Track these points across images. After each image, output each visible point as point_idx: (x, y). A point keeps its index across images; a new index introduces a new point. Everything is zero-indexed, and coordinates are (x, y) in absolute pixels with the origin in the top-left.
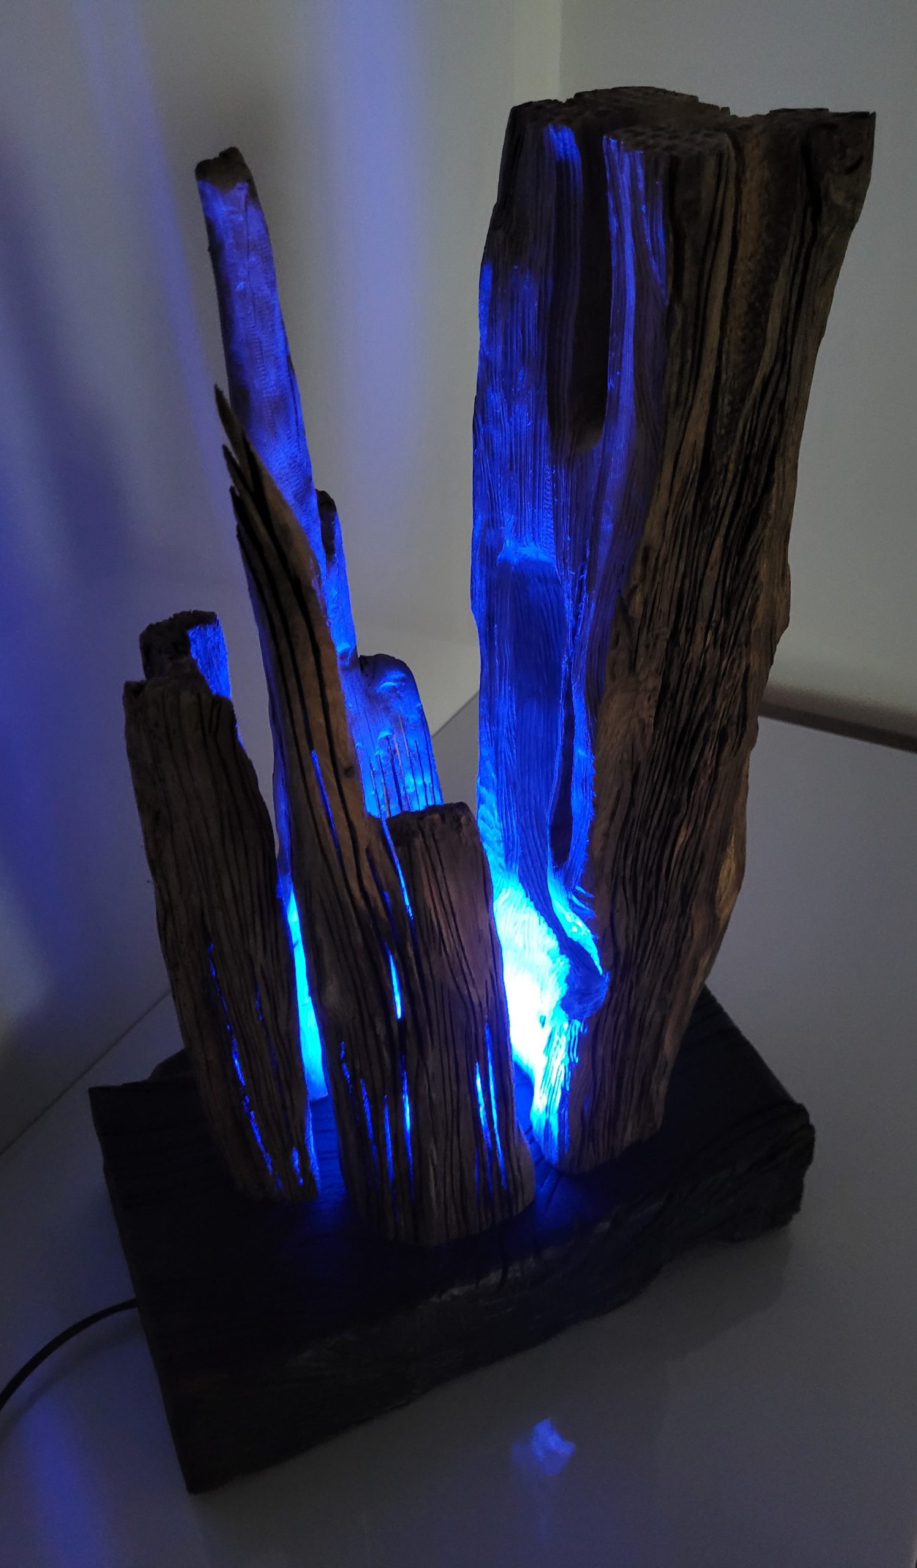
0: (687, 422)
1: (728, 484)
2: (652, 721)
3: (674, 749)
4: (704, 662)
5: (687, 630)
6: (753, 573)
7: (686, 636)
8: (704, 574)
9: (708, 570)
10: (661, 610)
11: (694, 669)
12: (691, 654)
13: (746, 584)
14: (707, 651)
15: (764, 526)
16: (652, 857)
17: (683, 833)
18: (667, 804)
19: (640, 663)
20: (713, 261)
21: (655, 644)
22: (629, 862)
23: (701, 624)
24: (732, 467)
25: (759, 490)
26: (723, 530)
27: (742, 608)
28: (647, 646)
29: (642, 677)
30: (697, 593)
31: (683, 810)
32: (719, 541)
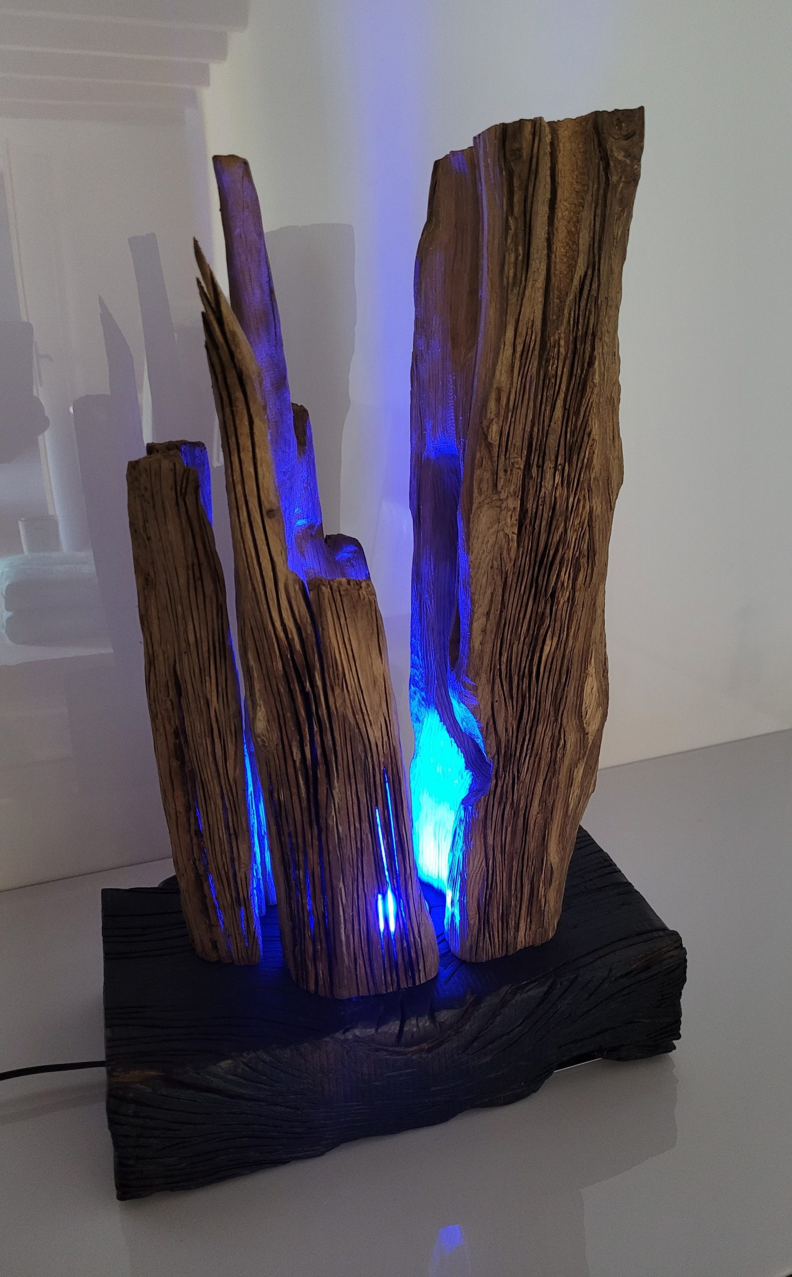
0: (522, 299)
1: (562, 357)
2: (515, 537)
3: (536, 568)
4: (555, 498)
5: (538, 466)
6: (588, 430)
7: (538, 471)
8: (549, 426)
9: (552, 423)
10: (515, 445)
11: (548, 502)
12: (543, 489)
13: (583, 438)
14: (556, 488)
15: (592, 393)
16: (524, 659)
17: (548, 642)
18: (534, 615)
19: (501, 483)
20: (534, 188)
21: (511, 470)
22: (504, 659)
23: (549, 465)
24: (562, 343)
25: (586, 365)
26: (562, 395)
27: (581, 457)
28: (506, 471)
29: (503, 496)
30: (545, 439)
31: (547, 622)
32: (559, 403)
